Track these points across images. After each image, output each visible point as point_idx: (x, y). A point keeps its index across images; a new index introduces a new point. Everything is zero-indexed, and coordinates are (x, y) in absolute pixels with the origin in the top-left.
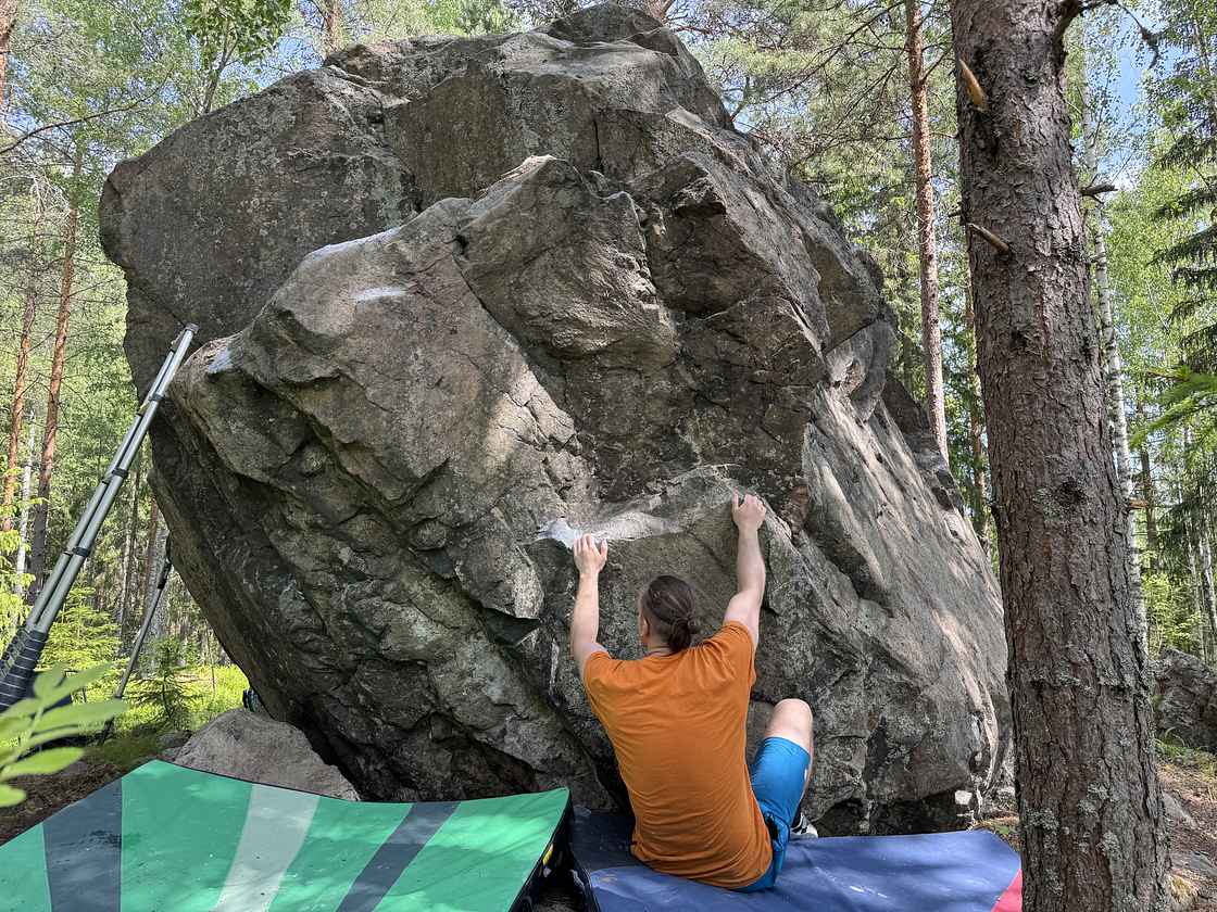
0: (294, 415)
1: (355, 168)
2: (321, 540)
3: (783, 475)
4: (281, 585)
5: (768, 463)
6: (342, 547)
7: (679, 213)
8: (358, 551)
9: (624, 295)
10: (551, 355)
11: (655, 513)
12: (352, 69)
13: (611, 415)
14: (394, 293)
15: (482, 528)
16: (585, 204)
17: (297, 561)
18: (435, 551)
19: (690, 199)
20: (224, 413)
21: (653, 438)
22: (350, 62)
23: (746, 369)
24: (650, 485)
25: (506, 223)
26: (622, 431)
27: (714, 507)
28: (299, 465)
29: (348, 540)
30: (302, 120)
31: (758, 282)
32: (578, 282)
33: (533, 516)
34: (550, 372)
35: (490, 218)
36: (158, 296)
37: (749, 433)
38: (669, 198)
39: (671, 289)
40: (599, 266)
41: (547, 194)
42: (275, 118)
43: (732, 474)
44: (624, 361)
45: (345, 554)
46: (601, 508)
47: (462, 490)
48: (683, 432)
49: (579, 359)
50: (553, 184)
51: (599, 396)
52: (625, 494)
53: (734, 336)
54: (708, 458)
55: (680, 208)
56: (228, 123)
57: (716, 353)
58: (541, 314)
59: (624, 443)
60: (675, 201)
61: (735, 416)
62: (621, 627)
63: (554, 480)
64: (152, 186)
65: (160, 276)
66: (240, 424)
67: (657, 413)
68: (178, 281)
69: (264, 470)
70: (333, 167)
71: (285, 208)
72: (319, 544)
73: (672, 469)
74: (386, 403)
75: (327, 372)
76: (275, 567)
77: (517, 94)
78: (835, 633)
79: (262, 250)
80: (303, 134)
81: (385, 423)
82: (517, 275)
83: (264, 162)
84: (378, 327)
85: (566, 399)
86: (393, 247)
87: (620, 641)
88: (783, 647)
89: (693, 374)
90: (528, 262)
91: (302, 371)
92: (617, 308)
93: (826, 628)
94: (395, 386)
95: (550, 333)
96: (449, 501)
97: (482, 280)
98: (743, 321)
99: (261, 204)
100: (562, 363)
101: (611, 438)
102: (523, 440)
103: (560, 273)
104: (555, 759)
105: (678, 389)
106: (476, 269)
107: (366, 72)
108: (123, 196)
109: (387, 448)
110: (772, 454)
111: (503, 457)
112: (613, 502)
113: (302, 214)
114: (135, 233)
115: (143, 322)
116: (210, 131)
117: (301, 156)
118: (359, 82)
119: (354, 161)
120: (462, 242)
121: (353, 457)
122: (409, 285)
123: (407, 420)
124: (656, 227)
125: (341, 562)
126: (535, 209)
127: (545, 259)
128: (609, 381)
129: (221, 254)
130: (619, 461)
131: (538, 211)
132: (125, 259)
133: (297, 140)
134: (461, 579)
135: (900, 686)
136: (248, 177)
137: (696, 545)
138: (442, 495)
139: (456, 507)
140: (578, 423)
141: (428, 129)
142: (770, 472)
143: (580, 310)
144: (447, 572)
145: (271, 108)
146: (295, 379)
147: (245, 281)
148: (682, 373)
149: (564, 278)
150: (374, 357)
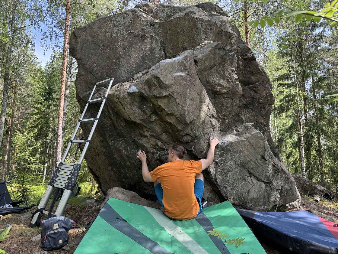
0: (152, 105)
1: (148, 38)
2: (153, 139)
3: (265, 126)
4: (136, 152)
5: (262, 123)
6: (159, 141)
7: (245, 59)
8: (163, 143)
9: (232, 79)
10: (213, 93)
11: (236, 135)
12: (144, 10)
13: (225, 110)
14: (183, 74)
15: (200, 137)
16: (225, 55)
17: (146, 145)
18: (187, 143)
19: (248, 56)
20: (131, 104)
21: (234, 116)
22: (144, 8)
23: (258, 100)
24: (232, 128)
25: (207, 58)
26: (227, 114)
27: (253, 134)
28: (150, 119)
29: (161, 140)
30: (133, 23)
31: (261, 78)
32: (222, 75)
33: (209, 135)
34: (212, 98)
35: (204, 56)
36: (88, 69)
37: (257, 116)
38: (242, 55)
39: (241, 78)
40: (227, 71)
41: (217, 51)
42: (125, 21)
43: (253, 126)
44: (229, 96)
45: (160, 144)
46: (221, 133)
47: (196, 128)
48: (241, 115)
49: (219, 94)
50: (219, 49)
51: (223, 105)
52: (226, 130)
53: (255, 91)
54: (247, 122)
55: (246, 58)
56: (111, 20)
57: (251, 95)
58: (213, 82)
59: (227, 117)
60: (244, 56)
61: (254, 111)
62: (230, 164)
63: (212, 126)
64: (87, 36)
65: (89, 63)
66: (135, 107)
67: (236, 110)
68: (95, 65)
69: (141, 120)
70: (142, 37)
71: (128, 47)
72: (153, 141)
73: (238, 124)
74: (181, 103)
75: (167, 94)
76: (134, 147)
77: (200, 23)
78: (276, 165)
79: (121, 58)
80: (133, 26)
81: (180, 109)
82: (208, 72)
83: (122, 33)
84: (180, 83)
85: (215, 105)
86: (183, 62)
87: (230, 167)
88: (267, 168)
89: (245, 100)
90: (211, 68)
91: (160, 93)
92: (230, 82)
93: (275, 164)
94: (183, 99)
95: (214, 87)
96: (193, 130)
97: (200, 72)
98: (258, 88)
99: (121, 45)
100: (215, 96)
101: (224, 115)
102: (207, 115)
103: (218, 72)
104: (210, 197)
105: (241, 104)
106: (199, 69)
107: (148, 11)
108: (78, 38)
109: (180, 115)
110: (262, 121)
111: (203, 119)
112: (223, 132)
113: (133, 49)
114: (81, 49)
115: (83, 76)
116: (106, 22)
117: (133, 33)
118: (146, 14)
119: (148, 36)
120: (196, 62)
121: (170, 118)
122: (186, 72)
123: (187, 108)
124: (240, 62)
125: (158, 145)
126: (214, 55)
127: (215, 68)
128: (226, 101)
129: (108, 58)
130: (225, 121)
131: (215, 55)
132: (78, 56)
133: (131, 28)
134: (193, 151)
135: (286, 177)
136: (117, 37)
137: (249, 143)
138: (191, 128)
139: (195, 131)
140: (217, 112)
141: (169, 30)
142: (262, 126)
143: (222, 82)
144: (190, 149)
145: (124, 18)
146: (158, 96)
147: (115, 67)
148: (242, 100)
149: (219, 73)
150: (179, 91)
